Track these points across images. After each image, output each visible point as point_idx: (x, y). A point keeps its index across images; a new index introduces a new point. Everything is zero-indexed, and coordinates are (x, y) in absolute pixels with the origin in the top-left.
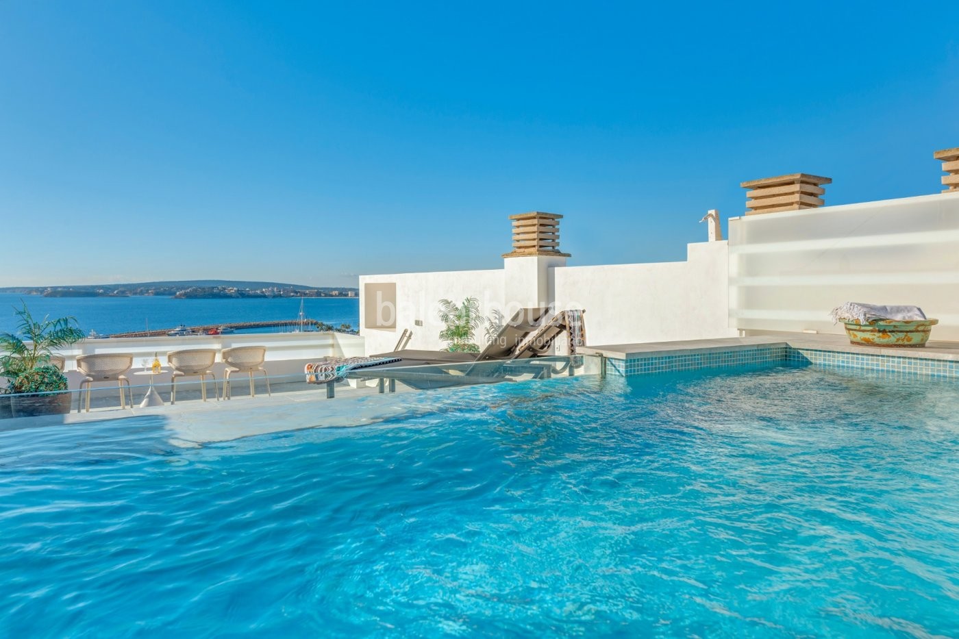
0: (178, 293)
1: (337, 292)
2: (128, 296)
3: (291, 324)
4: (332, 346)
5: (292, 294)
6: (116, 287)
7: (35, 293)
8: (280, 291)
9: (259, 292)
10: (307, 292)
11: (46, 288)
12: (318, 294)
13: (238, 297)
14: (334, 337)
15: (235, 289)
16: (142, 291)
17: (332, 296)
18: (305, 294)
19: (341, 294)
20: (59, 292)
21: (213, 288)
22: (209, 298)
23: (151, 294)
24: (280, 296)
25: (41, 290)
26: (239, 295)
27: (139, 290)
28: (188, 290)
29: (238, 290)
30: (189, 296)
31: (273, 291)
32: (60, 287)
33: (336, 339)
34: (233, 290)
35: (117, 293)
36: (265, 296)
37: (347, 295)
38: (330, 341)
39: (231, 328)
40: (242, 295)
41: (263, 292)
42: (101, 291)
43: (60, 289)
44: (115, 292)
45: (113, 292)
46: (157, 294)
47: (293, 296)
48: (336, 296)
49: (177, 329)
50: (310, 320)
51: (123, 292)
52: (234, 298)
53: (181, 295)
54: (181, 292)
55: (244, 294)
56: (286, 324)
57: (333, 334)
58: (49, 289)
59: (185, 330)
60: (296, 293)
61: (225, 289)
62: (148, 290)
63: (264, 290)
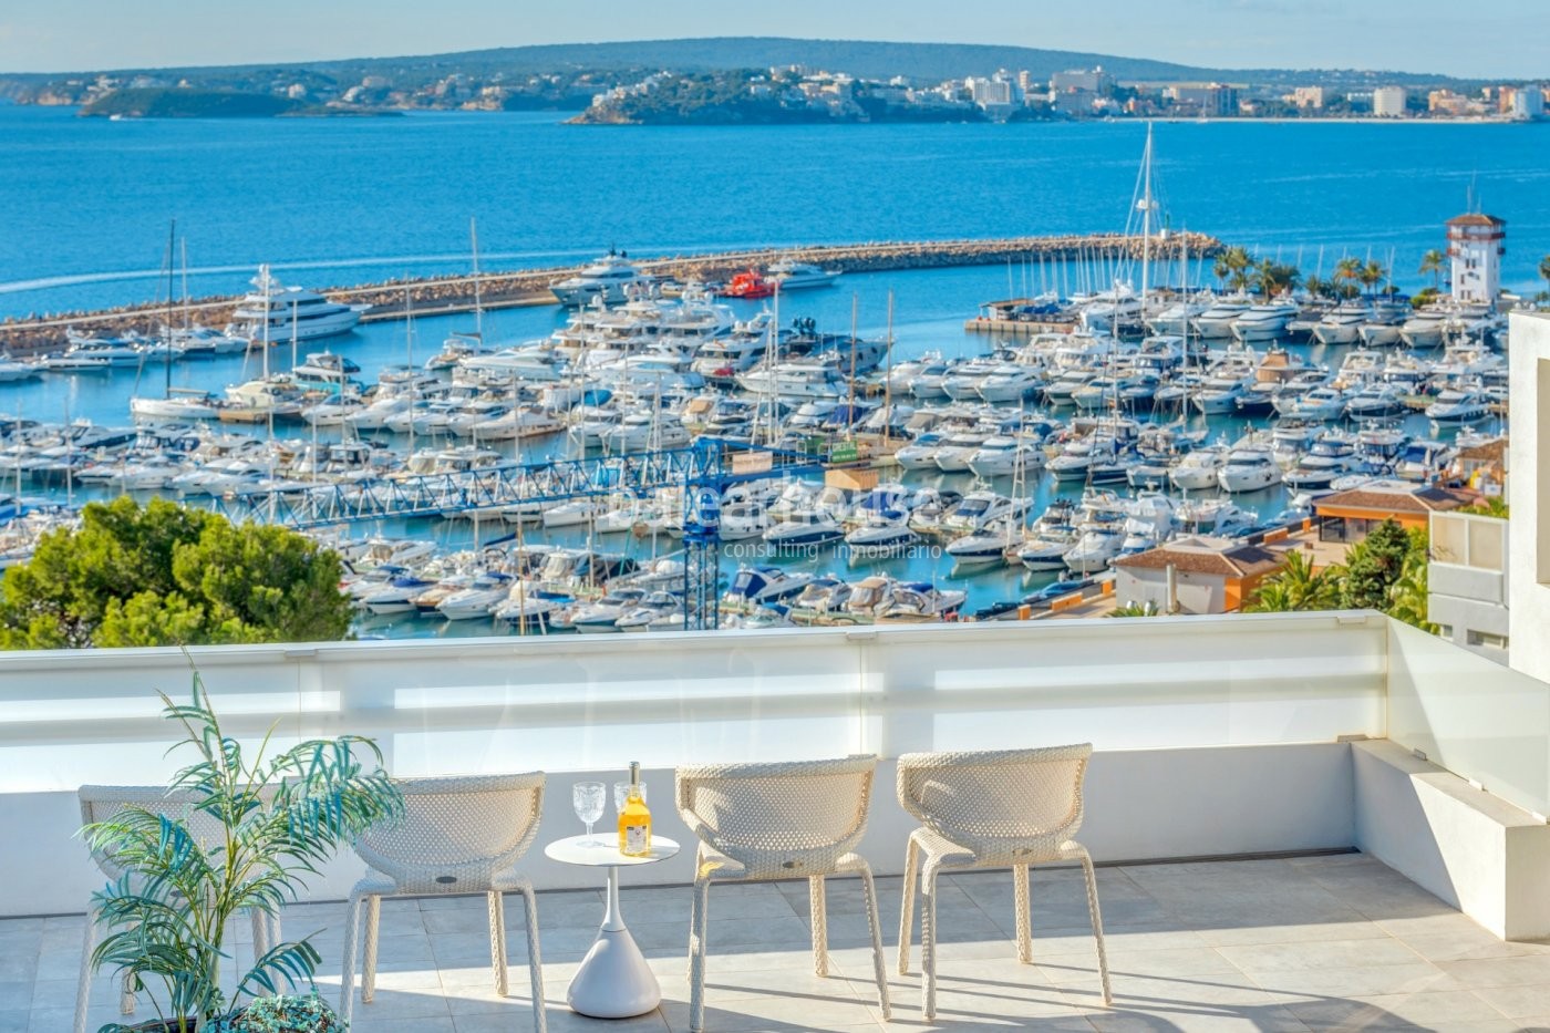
0: (598, 100)
1: (1315, 94)
2: (398, 114)
3: (1092, 254)
4: (1380, 683)
5: (1100, 103)
6: (353, 70)
7: (53, 101)
8: (1045, 90)
9: (946, 92)
10: (1172, 91)
11: (91, 78)
12: (1227, 102)
13: (852, 119)
14: (1387, 645)
15: (842, 78)
16: (452, 90)
17: (1292, 111)
18: (1163, 105)
19: (1334, 103)
20: (140, 93)
21: (747, 74)
22: (729, 122)
23: (490, 105)
24: (1045, 111)
25: (75, 85)
26: (857, 109)
27: (441, 88)
28: (642, 87)
29: (856, 86)
30: (646, 113)
31: (1014, 88)
32: (144, 73)
33: (1399, 651)
34: (833, 84)
35: (357, 99)
36: (974, 115)
37: (1363, 107)
38: (1371, 664)
39: (824, 265)
40: (873, 107)
41: (964, 95)
42: (295, 90)
43: (141, 83)
44: (350, 96)
45: (340, 98)
46: (515, 102)
47: (1104, 112)
48: (1310, 110)
49: (596, 269)
50: (1184, 235)
51: (380, 95)
52: (835, 120)
53: (610, 107)
54: (612, 94)
55: (882, 102)
56: (1070, 255)
57: (1385, 627)
58: (103, 82)
59: (630, 274)
60: (1121, 95)
61: (796, 79)
62: (477, 86)
63: (970, 83)
